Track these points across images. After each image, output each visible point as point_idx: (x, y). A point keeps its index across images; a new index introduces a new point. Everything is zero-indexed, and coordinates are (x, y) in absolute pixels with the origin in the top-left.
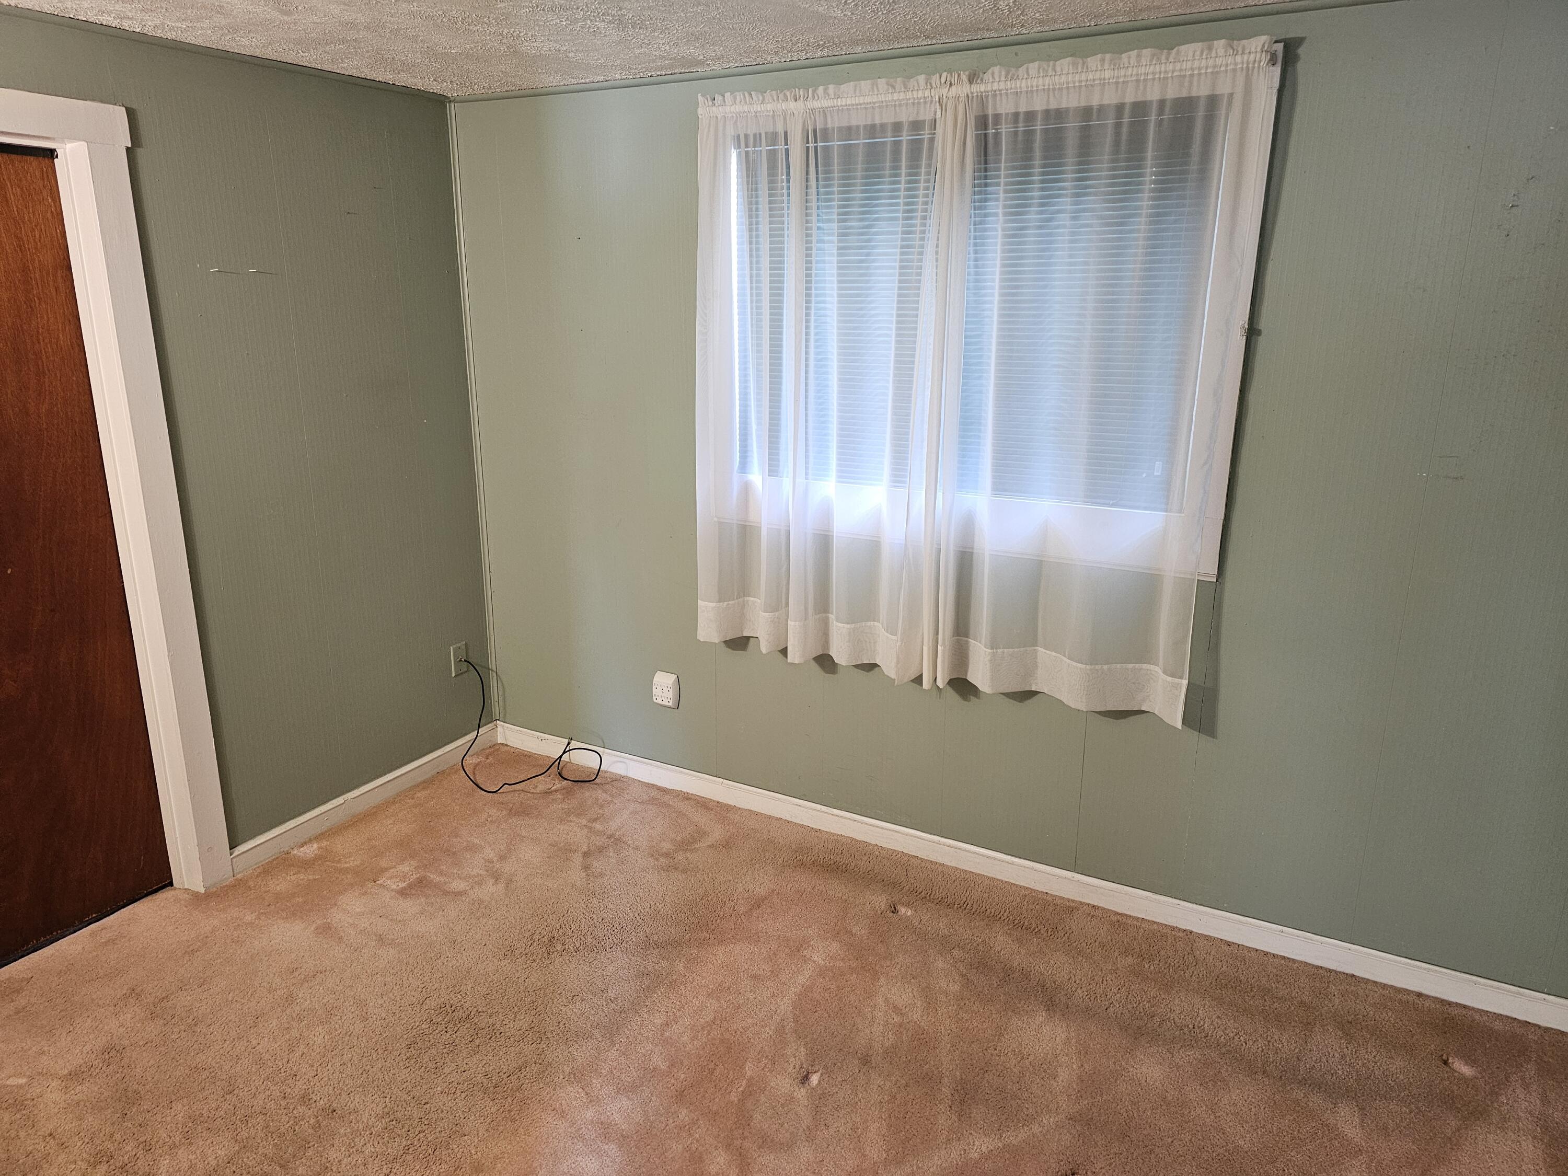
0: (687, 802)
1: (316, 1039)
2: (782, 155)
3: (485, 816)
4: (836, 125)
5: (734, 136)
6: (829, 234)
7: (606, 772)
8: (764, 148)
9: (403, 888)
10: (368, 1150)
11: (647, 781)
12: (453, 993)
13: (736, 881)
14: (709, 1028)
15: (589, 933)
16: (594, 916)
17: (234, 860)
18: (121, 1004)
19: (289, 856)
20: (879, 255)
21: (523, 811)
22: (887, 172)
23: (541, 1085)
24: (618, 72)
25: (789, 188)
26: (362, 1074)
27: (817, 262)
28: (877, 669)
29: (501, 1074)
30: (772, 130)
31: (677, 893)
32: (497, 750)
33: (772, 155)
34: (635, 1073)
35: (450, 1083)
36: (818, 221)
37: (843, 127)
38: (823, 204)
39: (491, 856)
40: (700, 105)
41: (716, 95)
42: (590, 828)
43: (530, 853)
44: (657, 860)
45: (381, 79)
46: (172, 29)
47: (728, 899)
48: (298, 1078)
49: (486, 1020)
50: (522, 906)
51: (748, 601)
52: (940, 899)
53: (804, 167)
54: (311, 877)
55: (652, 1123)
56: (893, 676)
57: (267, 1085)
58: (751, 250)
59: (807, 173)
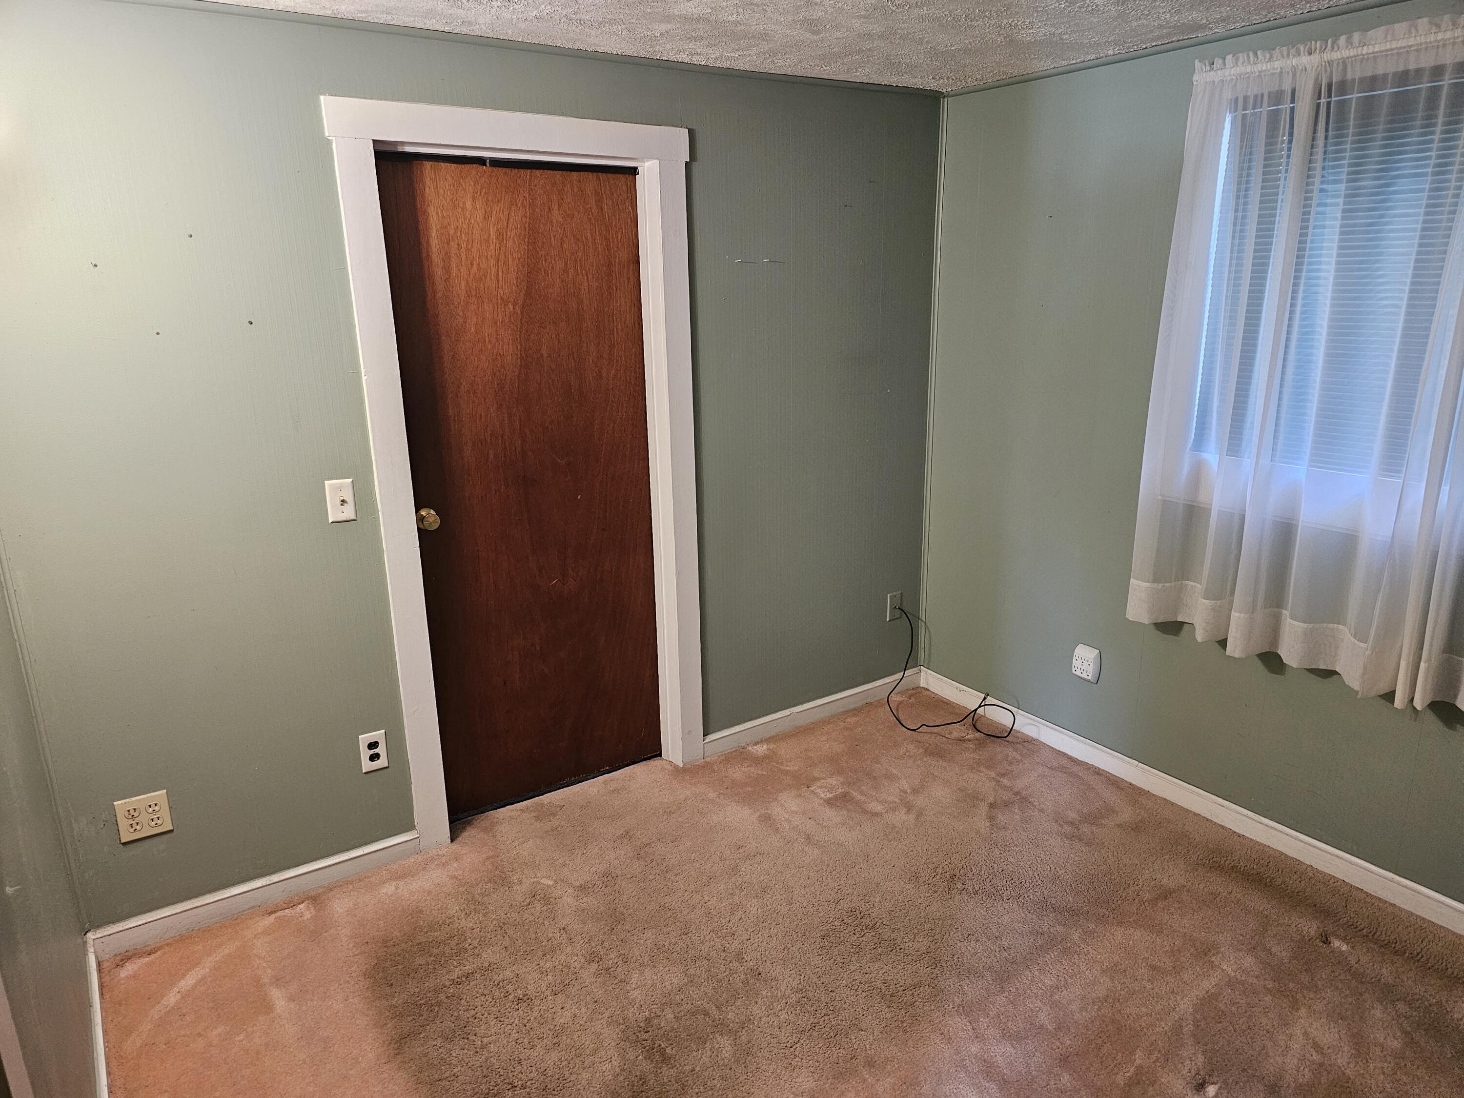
0: (1097, 777)
1: (751, 909)
2: (1286, 114)
3: (902, 751)
4: (1358, 75)
5: (1231, 100)
6: (1333, 197)
7: (1018, 732)
8: (1266, 109)
9: (830, 799)
10: (783, 1016)
11: (1058, 749)
12: (863, 901)
13: (1143, 866)
14: (1100, 1004)
15: (988, 880)
16: (995, 866)
17: (706, 745)
18: (619, 841)
19: (744, 750)
20: (1395, 216)
21: (938, 753)
22: (1418, 123)
23: (932, 1007)
24: (1111, 48)
25: (1289, 149)
26: (784, 949)
27: (1315, 227)
28: (1336, 676)
29: (898, 986)
30: (1277, 88)
31: (1079, 864)
32: (920, 693)
33: (1274, 118)
34: (1021, 1024)
35: (854, 980)
36: (1322, 183)
37: (1365, 78)
38: (1331, 164)
39: (906, 787)
40: (1196, 71)
41: (1216, 59)
42: (998, 782)
43: (940, 793)
44: (1061, 826)
45: (886, 83)
46: (728, 59)
47: (1132, 882)
48: (736, 937)
49: (889, 934)
50: (929, 839)
51: (1186, 585)
52: (1386, 942)
53: (1312, 123)
54: (760, 772)
55: (1033, 1077)
56: (1356, 688)
57: (712, 936)
58: (1236, 218)
59: (1315, 131)
